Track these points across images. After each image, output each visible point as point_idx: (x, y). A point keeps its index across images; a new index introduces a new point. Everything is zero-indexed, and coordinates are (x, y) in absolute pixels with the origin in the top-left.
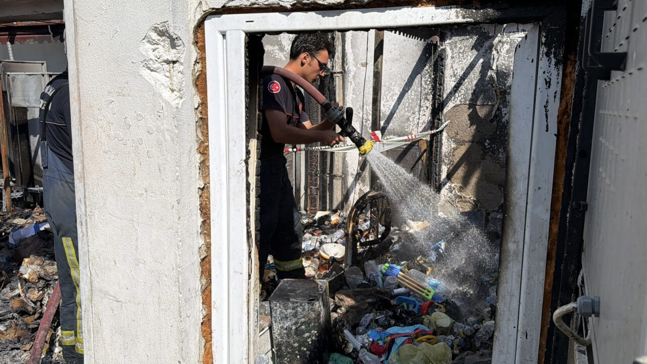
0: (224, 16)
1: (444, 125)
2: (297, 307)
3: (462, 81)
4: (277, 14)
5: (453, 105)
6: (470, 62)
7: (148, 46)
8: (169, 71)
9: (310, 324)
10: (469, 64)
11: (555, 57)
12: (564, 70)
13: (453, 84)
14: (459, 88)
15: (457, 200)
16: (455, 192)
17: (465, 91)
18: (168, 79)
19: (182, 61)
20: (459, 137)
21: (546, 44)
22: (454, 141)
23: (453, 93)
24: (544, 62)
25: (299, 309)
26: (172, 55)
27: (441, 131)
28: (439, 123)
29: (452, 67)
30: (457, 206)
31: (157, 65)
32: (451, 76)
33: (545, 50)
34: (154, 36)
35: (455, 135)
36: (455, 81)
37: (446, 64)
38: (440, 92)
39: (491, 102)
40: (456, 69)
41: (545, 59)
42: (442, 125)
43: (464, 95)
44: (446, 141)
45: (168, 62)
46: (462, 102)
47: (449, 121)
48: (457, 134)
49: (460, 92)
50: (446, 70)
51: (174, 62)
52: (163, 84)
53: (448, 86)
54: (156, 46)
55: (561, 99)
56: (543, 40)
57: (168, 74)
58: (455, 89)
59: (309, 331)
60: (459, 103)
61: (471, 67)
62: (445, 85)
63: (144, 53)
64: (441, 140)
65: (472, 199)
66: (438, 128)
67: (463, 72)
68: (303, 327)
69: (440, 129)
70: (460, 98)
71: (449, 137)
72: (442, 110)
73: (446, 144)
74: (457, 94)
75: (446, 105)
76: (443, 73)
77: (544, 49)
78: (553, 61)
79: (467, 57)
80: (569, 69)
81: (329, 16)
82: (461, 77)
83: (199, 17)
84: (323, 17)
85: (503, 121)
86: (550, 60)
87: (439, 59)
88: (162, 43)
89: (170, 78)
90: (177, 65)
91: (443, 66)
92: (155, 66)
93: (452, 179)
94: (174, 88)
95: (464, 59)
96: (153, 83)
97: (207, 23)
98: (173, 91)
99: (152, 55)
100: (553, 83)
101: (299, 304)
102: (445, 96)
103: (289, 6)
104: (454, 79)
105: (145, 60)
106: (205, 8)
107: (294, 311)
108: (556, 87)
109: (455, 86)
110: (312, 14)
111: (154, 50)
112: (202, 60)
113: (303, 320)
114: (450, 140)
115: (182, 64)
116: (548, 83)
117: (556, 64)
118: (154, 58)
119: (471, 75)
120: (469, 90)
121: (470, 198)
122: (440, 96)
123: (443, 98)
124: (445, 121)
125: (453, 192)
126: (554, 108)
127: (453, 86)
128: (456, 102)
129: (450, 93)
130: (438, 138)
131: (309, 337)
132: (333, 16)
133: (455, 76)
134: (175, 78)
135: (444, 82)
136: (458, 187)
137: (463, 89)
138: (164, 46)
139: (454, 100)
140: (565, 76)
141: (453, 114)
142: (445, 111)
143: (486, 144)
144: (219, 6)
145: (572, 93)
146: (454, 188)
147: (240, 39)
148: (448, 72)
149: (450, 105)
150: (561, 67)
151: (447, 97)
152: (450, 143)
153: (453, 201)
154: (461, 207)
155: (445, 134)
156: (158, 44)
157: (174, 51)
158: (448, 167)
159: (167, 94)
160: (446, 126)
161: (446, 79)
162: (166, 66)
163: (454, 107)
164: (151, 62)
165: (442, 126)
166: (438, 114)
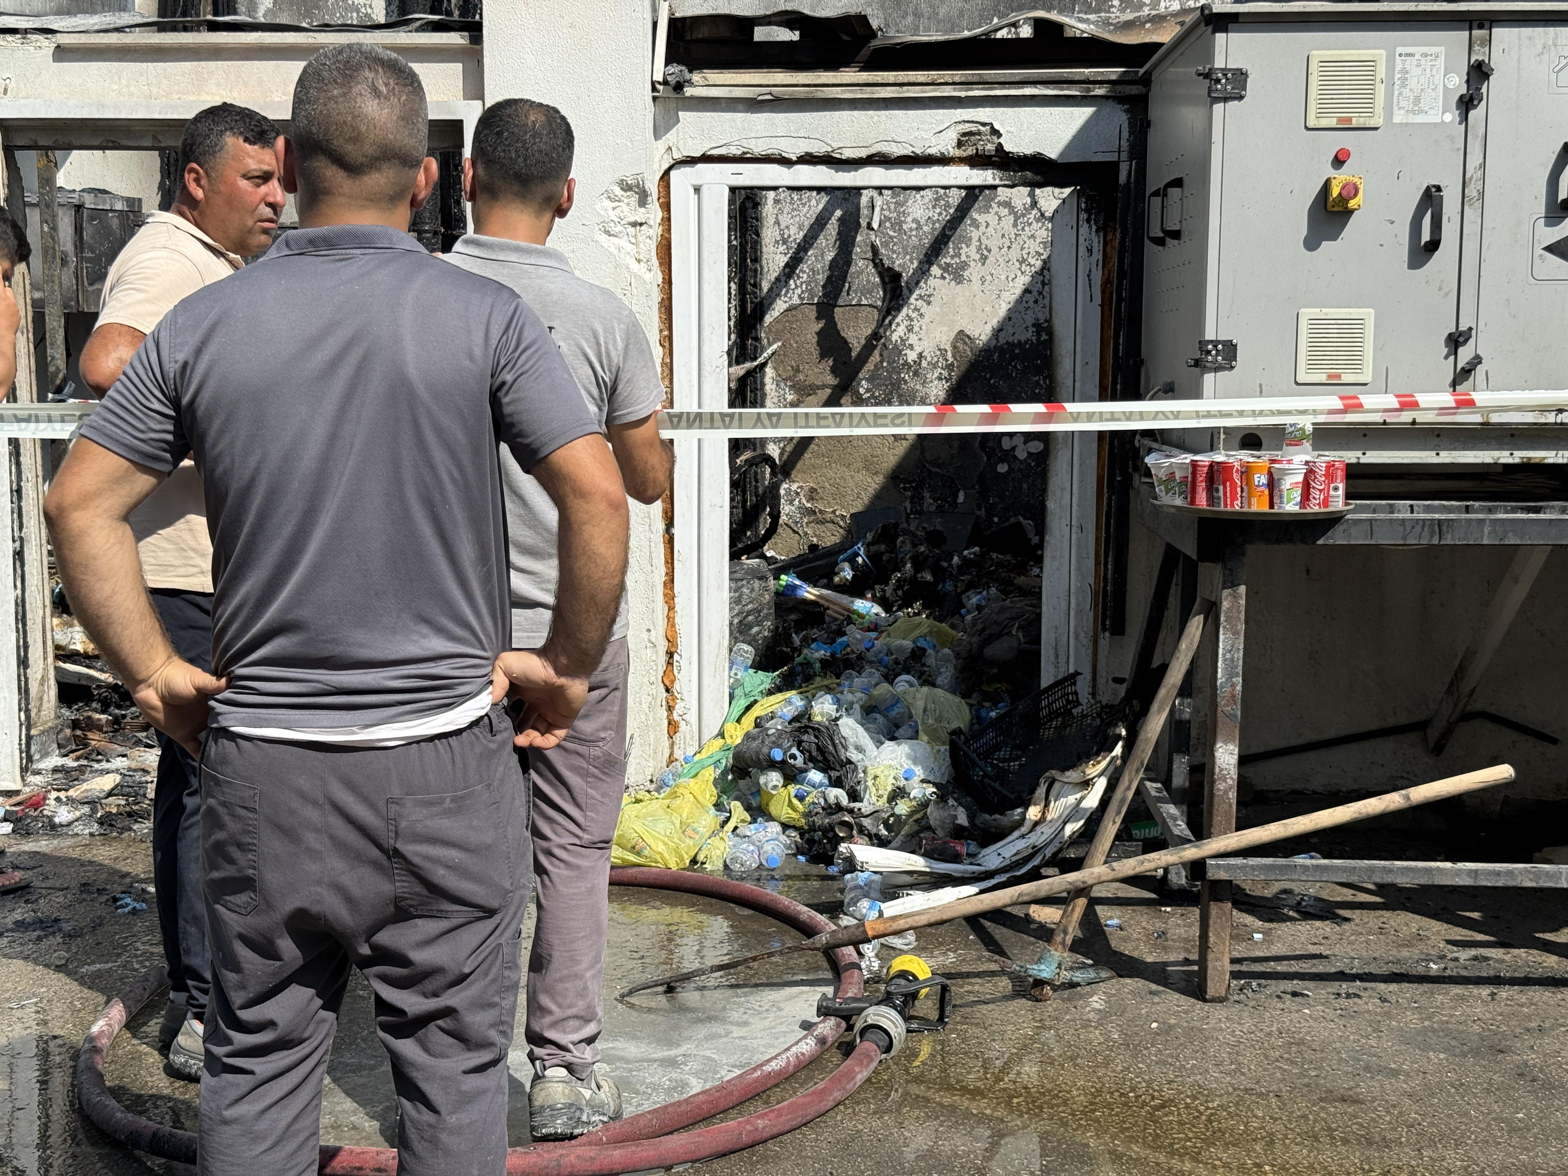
0: (700, 166)
1: (770, 351)
2: (743, 586)
3: (802, 254)
4: (775, 166)
5: (785, 306)
6: (818, 211)
7: (608, 204)
8: (635, 236)
9: (759, 612)
10: (814, 216)
11: (1095, 224)
12: (1105, 237)
13: (782, 260)
14: (796, 268)
15: (806, 520)
16: (800, 502)
17: (809, 276)
18: (634, 247)
19: (651, 222)
20: (801, 377)
21: (1086, 210)
22: (792, 387)
23: (783, 279)
24: (1084, 229)
25: (745, 590)
26: (640, 215)
27: (763, 366)
28: (756, 347)
29: (777, 223)
30: (806, 534)
31: (619, 228)
32: (777, 242)
33: (1086, 216)
34: (618, 191)
35: (792, 373)
36: (786, 254)
37: (764, 215)
38: (755, 277)
39: (866, 298)
40: (787, 227)
41: (1086, 225)
42: (762, 352)
43: (808, 283)
44: (774, 387)
45: (634, 224)
46: (803, 299)
47: (780, 344)
48: (798, 371)
49: (799, 277)
50: (764, 229)
51: (641, 224)
52: (629, 253)
53: (771, 264)
54: (617, 204)
55: (1104, 267)
56: (1083, 206)
57: (633, 240)
58: (787, 270)
59: (759, 623)
60: (799, 302)
61: (820, 223)
62: (764, 262)
63: (602, 212)
64: (763, 385)
65: (838, 513)
66: (755, 359)
67: (802, 234)
68: (750, 618)
69: (760, 360)
70: (799, 291)
71: (781, 379)
72: (761, 319)
73: (774, 393)
74: (792, 282)
75: (768, 308)
76: (758, 234)
77: (1084, 216)
78: (1094, 228)
79: (809, 201)
80: (1110, 237)
81: (844, 171)
82: (799, 244)
83: (667, 166)
84: (837, 171)
85: (894, 339)
86: (1090, 227)
87: (749, 205)
88: (626, 201)
89: (637, 244)
90: (644, 227)
91: (757, 220)
92: (617, 230)
93: (794, 474)
94: (641, 257)
95: (804, 205)
96: (615, 252)
97: (673, 173)
98: (639, 261)
99: (613, 215)
100: (1095, 250)
101: (744, 582)
102: (765, 286)
103: (794, 159)
104: (782, 248)
105: (604, 222)
106: (677, 156)
107: (737, 595)
108: (1098, 255)
109: (787, 265)
110: (822, 168)
111: (614, 209)
112: (667, 221)
113: (750, 606)
114: (782, 385)
115: (651, 227)
116: (1090, 251)
117: (1097, 231)
118: (616, 220)
119: (822, 241)
120: (818, 274)
121: (834, 512)
122: (755, 285)
123: (761, 289)
124: (770, 344)
125: (796, 502)
126: (1098, 277)
127: (782, 264)
128: (790, 298)
129: (778, 279)
130: (755, 382)
131: (759, 633)
132: (849, 171)
133: (785, 242)
134: (641, 245)
135: (761, 256)
136: (807, 489)
137: (804, 272)
138: (628, 204)
139: (785, 295)
140: (1105, 244)
141: (785, 327)
142: (768, 319)
143: (862, 391)
144: (698, 155)
145: (1115, 260)
146: (798, 494)
147: (722, 196)
148: (769, 234)
149: (780, 306)
150: (1102, 234)
151: (771, 289)
152: (782, 392)
153: (797, 523)
154: (816, 536)
155: (769, 371)
156: (619, 201)
157: (643, 210)
158: (782, 445)
159: (634, 265)
160: (773, 354)
161: (764, 250)
162: (631, 230)
163: (786, 311)
164: (612, 224)
165: (765, 355)
166: (755, 327)
